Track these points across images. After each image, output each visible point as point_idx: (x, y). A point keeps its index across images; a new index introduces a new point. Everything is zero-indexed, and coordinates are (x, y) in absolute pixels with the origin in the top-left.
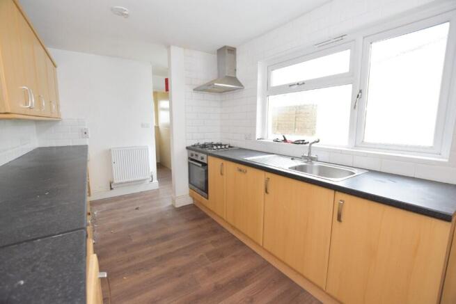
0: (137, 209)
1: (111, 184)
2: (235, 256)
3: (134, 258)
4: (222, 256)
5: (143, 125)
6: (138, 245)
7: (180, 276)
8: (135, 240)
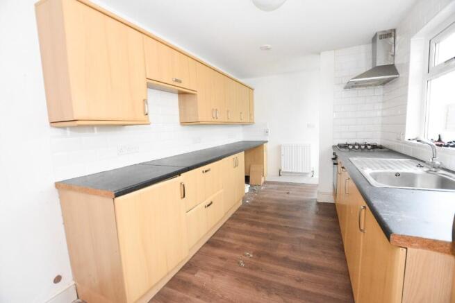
0: (288, 193)
1: (280, 171)
2: (324, 253)
3: (258, 218)
4: (314, 246)
5: (308, 126)
6: (268, 213)
7: (271, 239)
8: (268, 210)
